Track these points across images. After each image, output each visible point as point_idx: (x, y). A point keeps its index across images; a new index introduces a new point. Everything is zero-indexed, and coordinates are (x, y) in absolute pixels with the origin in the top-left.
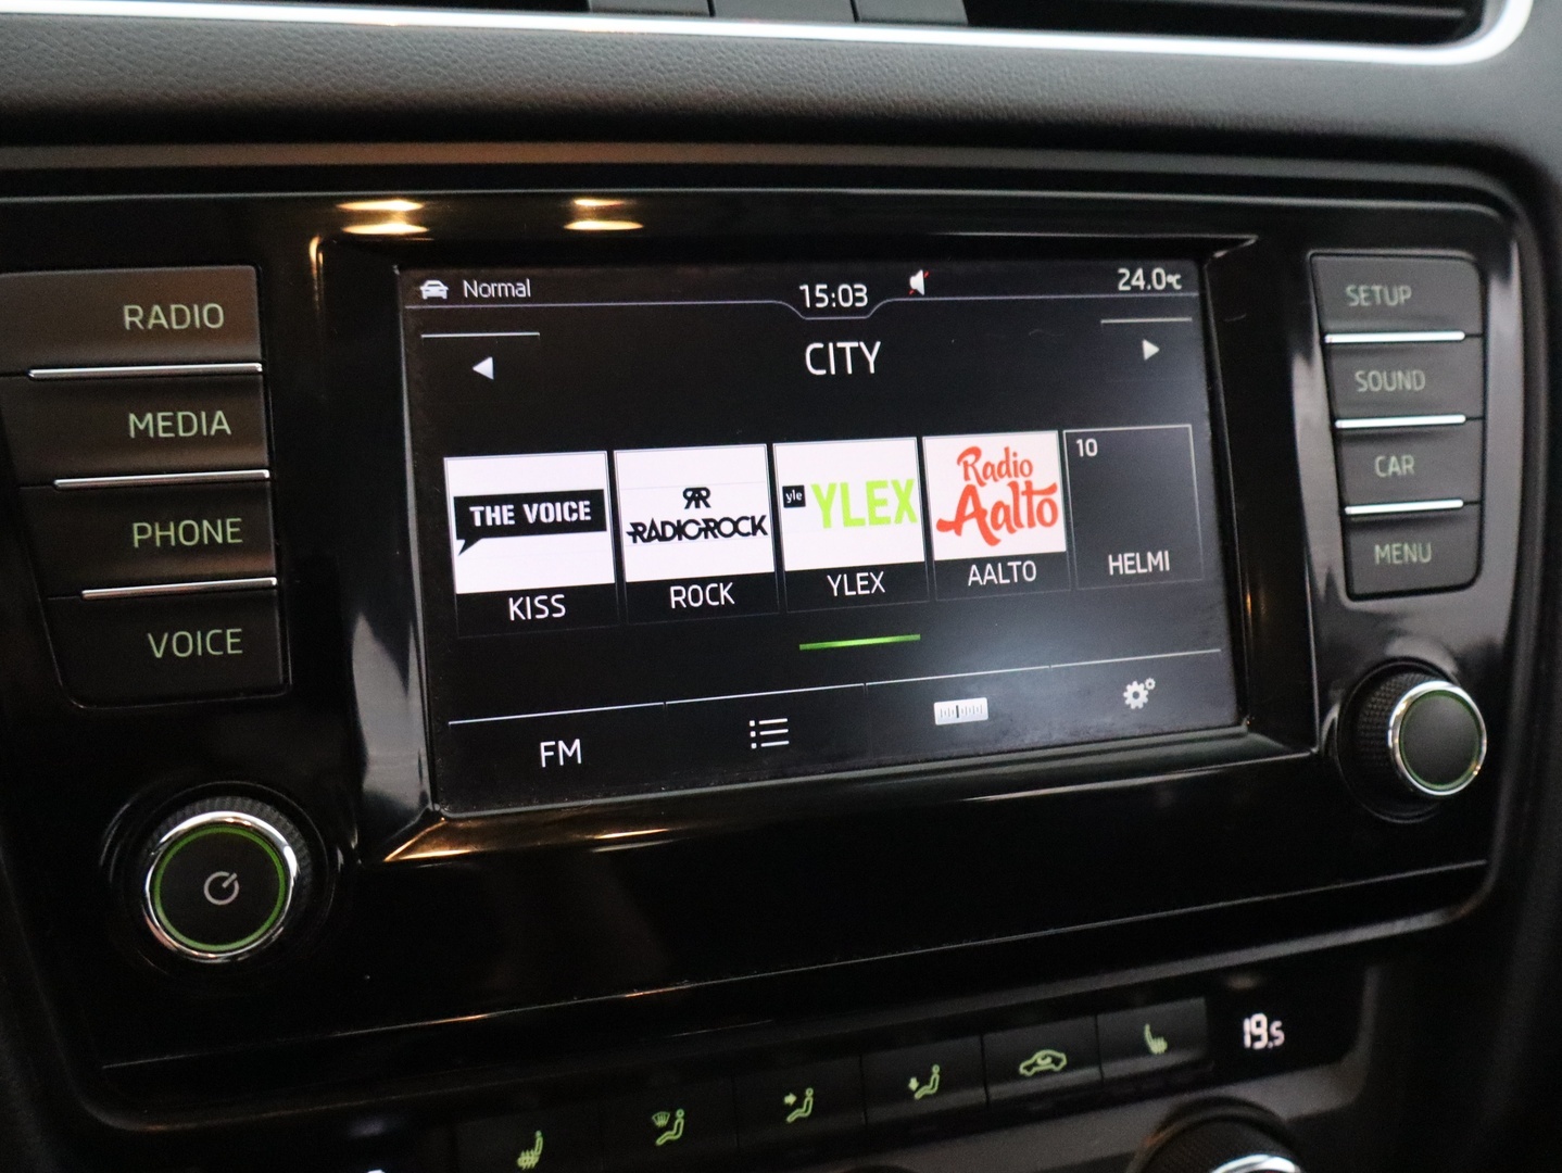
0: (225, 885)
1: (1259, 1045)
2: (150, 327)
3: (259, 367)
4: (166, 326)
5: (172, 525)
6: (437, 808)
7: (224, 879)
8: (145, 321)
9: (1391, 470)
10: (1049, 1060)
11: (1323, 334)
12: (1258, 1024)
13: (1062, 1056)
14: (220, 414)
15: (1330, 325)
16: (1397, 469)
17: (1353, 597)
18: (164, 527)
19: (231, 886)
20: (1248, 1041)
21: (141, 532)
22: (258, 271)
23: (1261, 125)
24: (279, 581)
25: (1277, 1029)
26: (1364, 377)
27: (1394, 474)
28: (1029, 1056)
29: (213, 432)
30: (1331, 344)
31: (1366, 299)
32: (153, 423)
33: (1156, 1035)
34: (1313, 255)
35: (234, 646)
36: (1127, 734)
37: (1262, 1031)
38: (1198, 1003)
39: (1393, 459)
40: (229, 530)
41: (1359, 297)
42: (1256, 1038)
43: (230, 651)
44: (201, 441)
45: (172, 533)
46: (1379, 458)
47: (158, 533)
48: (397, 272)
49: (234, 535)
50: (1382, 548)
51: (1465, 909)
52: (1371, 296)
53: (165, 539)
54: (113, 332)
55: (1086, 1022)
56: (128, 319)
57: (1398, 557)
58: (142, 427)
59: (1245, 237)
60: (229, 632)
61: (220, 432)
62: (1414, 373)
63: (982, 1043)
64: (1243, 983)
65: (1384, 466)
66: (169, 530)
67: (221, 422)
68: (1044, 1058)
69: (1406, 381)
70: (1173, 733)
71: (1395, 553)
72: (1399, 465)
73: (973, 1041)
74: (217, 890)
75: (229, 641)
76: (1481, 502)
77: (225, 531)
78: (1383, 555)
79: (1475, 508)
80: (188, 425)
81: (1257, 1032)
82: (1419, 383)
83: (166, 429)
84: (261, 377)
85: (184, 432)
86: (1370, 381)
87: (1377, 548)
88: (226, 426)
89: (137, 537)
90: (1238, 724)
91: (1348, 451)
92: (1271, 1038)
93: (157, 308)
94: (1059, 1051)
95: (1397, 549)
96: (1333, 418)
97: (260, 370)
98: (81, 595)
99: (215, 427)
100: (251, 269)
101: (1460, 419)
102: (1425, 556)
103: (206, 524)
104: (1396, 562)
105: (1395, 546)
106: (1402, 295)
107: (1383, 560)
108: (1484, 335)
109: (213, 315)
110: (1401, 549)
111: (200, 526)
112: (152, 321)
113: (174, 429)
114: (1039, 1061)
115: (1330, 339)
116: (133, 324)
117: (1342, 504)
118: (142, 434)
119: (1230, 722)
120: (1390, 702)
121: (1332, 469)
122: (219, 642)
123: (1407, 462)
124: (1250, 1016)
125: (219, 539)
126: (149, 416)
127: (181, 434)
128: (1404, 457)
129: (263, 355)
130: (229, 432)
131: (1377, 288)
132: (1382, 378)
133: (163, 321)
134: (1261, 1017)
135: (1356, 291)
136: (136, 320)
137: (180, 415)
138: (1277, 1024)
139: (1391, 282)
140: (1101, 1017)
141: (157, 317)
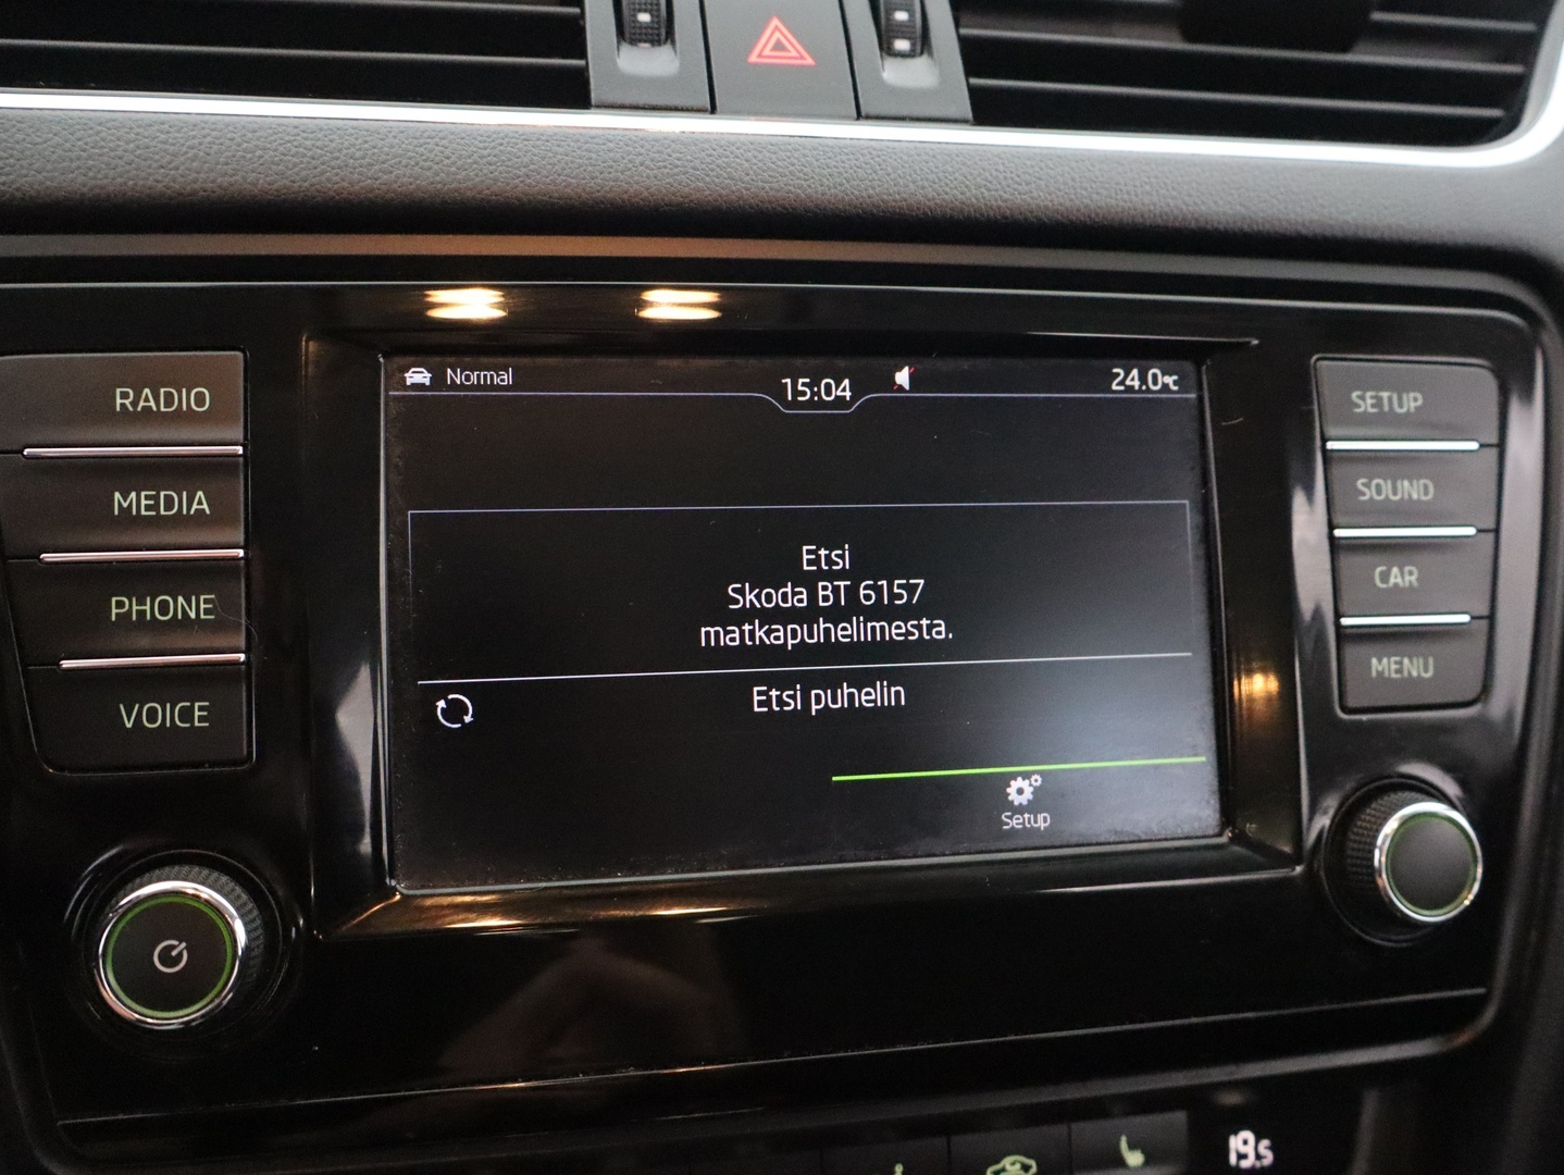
0: (174, 953)
1: (1245, 1164)
2: (139, 409)
3: (240, 450)
4: (155, 409)
5: (148, 599)
6: (393, 883)
7: (174, 947)
8: (135, 403)
9: (1392, 581)
10: (1018, 1166)
11: (1324, 440)
12: (1245, 1142)
13: (1033, 1163)
14: (200, 494)
15: (1331, 431)
16: (1399, 580)
17: (1345, 709)
18: (141, 602)
19: (180, 955)
20: (1233, 1159)
21: (120, 606)
22: (245, 356)
23: (1268, 227)
24: (248, 658)
25: (1266, 1148)
26: (1367, 485)
27: (1396, 585)
28: (998, 1161)
29: (192, 512)
30: (1332, 451)
31: (1373, 406)
32: (137, 501)
33: (1132, 1147)
34: (1318, 359)
35: (201, 719)
36: (1102, 840)
37: (1249, 1150)
38: (1179, 1118)
39: (1395, 570)
40: (202, 606)
41: (1365, 403)
42: (1241, 1156)
43: (197, 724)
44: (179, 521)
45: (148, 608)
46: (1379, 569)
47: (135, 608)
48: (381, 360)
49: (207, 612)
50: (1380, 661)
51: (1463, 1038)
52: (1378, 403)
53: (141, 613)
54: (104, 413)
55: (1059, 1131)
56: (119, 401)
57: (1397, 671)
58: (125, 505)
59: (1247, 339)
60: (197, 705)
61: (200, 512)
62: (1422, 482)
63: (948, 1144)
64: (1232, 1099)
65: (1385, 577)
66: (145, 605)
67: (201, 502)
68: (1013, 1164)
69: (1412, 490)
70: (1150, 841)
71: (1393, 667)
72: (1402, 576)
73: (939, 1142)
74: (167, 958)
75: (197, 713)
76: (1491, 618)
77: (198, 607)
78: (1380, 668)
79: (1484, 624)
80: (169, 503)
81: (1243, 1149)
82: (1426, 493)
83: (148, 508)
84: (241, 459)
85: (165, 510)
86: (1372, 489)
87: (1374, 661)
88: (205, 506)
89: (114, 611)
90: (1220, 835)
91: (1346, 561)
92: (1258, 1157)
93: (147, 391)
94: (1029, 1157)
95: (1396, 663)
96: (1331, 526)
97: (241, 452)
98: (60, 665)
99: (195, 506)
100: (239, 354)
101: (1471, 531)
102: (1426, 671)
103: (180, 599)
104: (1394, 675)
105: (1393, 659)
106: (1412, 402)
107: (1380, 674)
108: (1501, 446)
109: (200, 400)
110: (1401, 663)
111: (175, 602)
112: (142, 404)
113: (156, 507)
114: (1008, 1167)
115: (1331, 445)
116: (123, 405)
117: (1338, 615)
118: (125, 511)
119: (1211, 832)
120: (1379, 821)
121: (1329, 578)
122: (187, 715)
123: (1411, 573)
124: (1236, 1133)
125: (193, 615)
126: (133, 495)
127: (162, 512)
128: (1407, 569)
129: (245, 438)
130: (208, 512)
131: (1385, 395)
132: (1387, 487)
133: (152, 403)
134: (1248, 1135)
135: (1362, 398)
136: (127, 402)
137: (162, 494)
138: (1265, 1143)
139: (1400, 388)
140: (1074, 1126)
141: (147, 400)
